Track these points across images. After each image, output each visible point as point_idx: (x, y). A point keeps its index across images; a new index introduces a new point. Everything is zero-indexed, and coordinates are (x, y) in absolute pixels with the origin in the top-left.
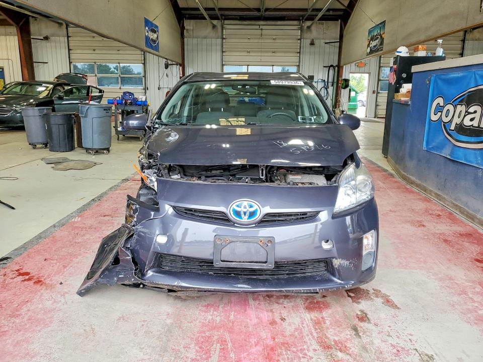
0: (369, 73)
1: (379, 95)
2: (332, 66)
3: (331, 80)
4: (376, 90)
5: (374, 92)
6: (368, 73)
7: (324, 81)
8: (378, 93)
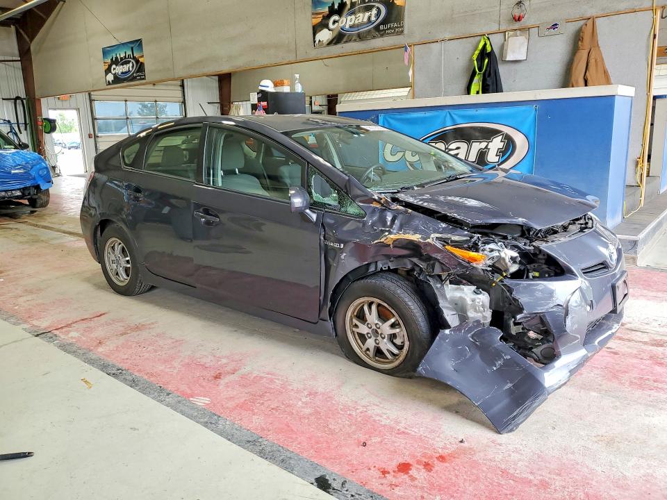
0: (78, 110)
1: (99, 140)
2: (18, 98)
3: (21, 120)
4: (92, 132)
5: (90, 136)
6: (74, 109)
7: (9, 122)
8: (96, 137)
